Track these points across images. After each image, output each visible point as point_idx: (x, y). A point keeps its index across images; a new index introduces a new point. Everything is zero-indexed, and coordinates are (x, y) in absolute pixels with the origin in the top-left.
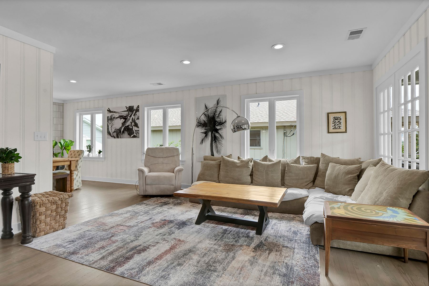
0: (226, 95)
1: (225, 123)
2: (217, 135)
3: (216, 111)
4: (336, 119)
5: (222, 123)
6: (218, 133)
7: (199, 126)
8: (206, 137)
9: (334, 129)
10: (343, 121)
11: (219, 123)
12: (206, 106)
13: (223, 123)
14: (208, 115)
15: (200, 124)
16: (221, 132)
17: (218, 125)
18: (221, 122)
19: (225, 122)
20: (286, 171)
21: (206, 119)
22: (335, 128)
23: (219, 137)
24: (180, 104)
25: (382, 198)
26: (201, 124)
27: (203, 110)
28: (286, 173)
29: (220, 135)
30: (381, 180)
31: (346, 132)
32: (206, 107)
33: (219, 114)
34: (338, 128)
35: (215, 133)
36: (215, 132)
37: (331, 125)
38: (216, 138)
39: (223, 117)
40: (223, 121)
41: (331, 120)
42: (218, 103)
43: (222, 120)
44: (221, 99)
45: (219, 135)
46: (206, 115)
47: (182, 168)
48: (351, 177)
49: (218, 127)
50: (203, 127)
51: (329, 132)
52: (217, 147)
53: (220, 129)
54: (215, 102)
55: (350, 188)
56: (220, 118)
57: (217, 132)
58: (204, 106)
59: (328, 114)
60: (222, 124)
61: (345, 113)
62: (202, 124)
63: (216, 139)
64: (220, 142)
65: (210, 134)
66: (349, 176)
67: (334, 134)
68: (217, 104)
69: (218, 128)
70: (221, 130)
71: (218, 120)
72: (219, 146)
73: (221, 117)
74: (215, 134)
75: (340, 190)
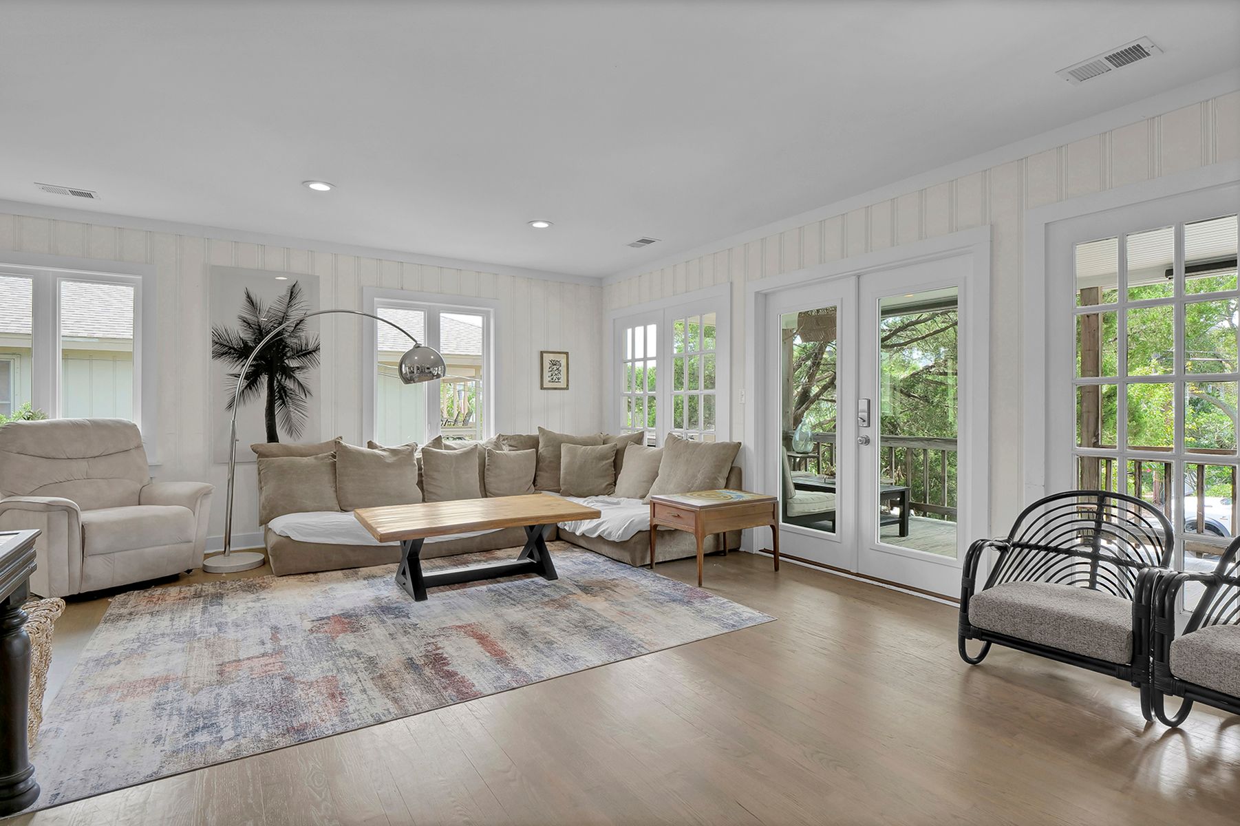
0: (318, 277)
1: (314, 351)
2: (289, 384)
3: (285, 317)
4: (554, 363)
5: (306, 353)
6: (292, 380)
7: (223, 354)
8: (251, 388)
9: (549, 381)
10: (563, 369)
11: (297, 353)
12: (249, 297)
13: (310, 353)
14: (260, 326)
15: (226, 349)
16: (302, 375)
17: (293, 355)
18: (303, 348)
19: (317, 349)
20: (488, 465)
21: (250, 336)
22: (552, 381)
23: (297, 391)
24: (140, 275)
25: (698, 482)
26: (230, 348)
27: (239, 307)
28: (488, 469)
29: (300, 384)
30: (687, 460)
31: (567, 388)
32: (251, 301)
33: (296, 326)
34: (557, 380)
35: (281, 379)
36: (282, 377)
37: (547, 374)
38: (285, 392)
39: (309, 335)
40: (311, 347)
41: (547, 365)
42: (292, 294)
43: (307, 345)
44: (301, 285)
45: (296, 384)
46: (249, 324)
47: (207, 487)
48: (606, 464)
49: (293, 363)
50: (239, 358)
51: (542, 388)
52: (288, 419)
53: (298, 368)
54: (284, 292)
55: (608, 483)
56: (299, 338)
57: (291, 377)
58: (245, 296)
59: (542, 353)
60: (304, 355)
61: (567, 353)
62: (234, 348)
63: (286, 395)
64: (297, 405)
65: (264, 379)
66: (604, 462)
67: (550, 391)
68: (290, 298)
69: (292, 366)
70: (305, 370)
71: (292, 342)
72: (295, 415)
73: (302, 334)
74: (283, 380)
75: (590, 487)
